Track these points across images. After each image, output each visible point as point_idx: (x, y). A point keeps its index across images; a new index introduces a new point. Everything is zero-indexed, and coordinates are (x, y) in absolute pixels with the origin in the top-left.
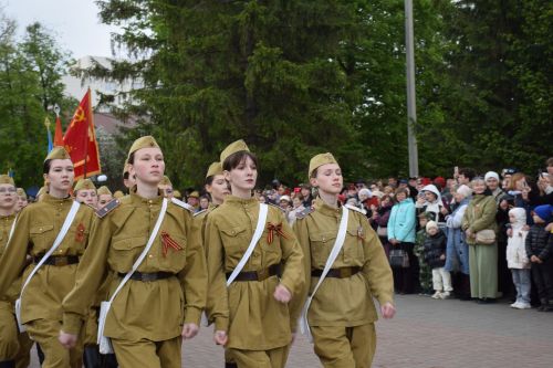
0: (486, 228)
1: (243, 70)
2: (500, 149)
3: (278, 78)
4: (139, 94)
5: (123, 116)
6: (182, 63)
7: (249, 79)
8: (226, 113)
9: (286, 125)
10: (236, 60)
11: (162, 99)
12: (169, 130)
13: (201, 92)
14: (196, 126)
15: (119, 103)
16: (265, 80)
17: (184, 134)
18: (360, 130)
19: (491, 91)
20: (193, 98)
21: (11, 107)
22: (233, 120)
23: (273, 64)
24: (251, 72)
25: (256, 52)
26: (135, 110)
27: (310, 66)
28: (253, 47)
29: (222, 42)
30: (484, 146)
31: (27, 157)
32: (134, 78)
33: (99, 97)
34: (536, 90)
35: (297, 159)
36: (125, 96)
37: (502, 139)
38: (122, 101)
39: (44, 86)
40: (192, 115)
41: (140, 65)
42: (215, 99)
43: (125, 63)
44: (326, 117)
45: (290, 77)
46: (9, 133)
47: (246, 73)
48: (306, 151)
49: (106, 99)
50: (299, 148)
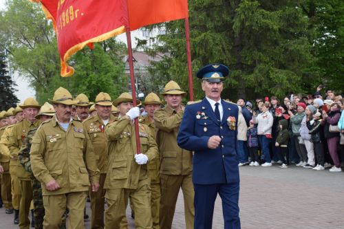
1: (232, 18)
3: (257, 22)
4: (161, 38)
5: (152, 53)
7: (237, 24)
8: (220, 48)
9: (262, 55)
10: (228, 12)
11: (177, 40)
12: (182, 61)
13: (203, 34)
14: (200, 58)
15: (150, 45)
16: (247, 24)
17: (192, 63)
18: (318, 56)
20: (198, 39)
22: (225, 53)
23: (253, 13)
24: (238, 19)
25: (241, 5)
26: (161, 49)
27: (279, 12)
28: (239, 2)
31: (94, 82)
32: (159, 27)
33: (137, 42)
35: (270, 79)
36: (153, 40)
38: (152, 44)
40: (197, 52)
42: (214, 40)
44: (291, 48)
45: (265, 21)
46: (82, 68)
47: (234, 20)
48: (276, 73)
49: (142, 43)
50: (272, 71)
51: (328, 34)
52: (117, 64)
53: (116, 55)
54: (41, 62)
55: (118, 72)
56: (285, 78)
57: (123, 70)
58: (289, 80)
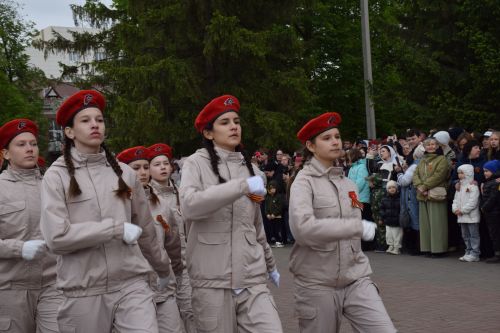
0: (438, 185)
1: (202, 39)
2: (451, 109)
3: (236, 46)
4: (99, 64)
5: (86, 86)
6: (142, 34)
7: (208, 47)
8: (186, 81)
9: (244, 91)
10: (194, 29)
11: (123, 70)
12: (131, 99)
13: (161, 61)
14: (158, 95)
15: (82, 74)
16: (223, 49)
17: (146, 102)
18: (318, 93)
19: (442, 53)
20: (154, 68)
22: (193, 88)
23: (230, 32)
24: (210, 41)
25: (213, 21)
26: (98, 80)
27: (266, 33)
28: (211, 16)
29: (179, 13)
30: (437, 106)
32: (96, 48)
33: (62, 69)
34: (486, 50)
35: (256, 125)
37: (454, 98)
38: (85, 72)
39: (8, 58)
40: (154, 85)
41: (101, 36)
42: (177, 68)
43: (86, 34)
44: (283, 83)
45: (247, 45)
47: (204, 42)
48: (265, 116)
49: (69, 71)
50: (258, 114)
51: (330, 63)
52: (30, 100)
53: (30, 87)
55: (32, 113)
56: (277, 123)
57: (40, 110)
58: (282, 125)
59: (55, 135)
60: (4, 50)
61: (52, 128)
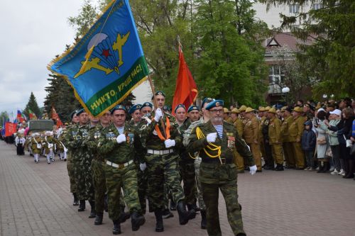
4: (315, 14)
5: (302, 35)
11: (338, 16)
15: (300, 24)
21: (212, 33)
26: (315, 29)
31: (225, 74)
33: (282, 20)
38: (302, 22)
39: (238, 13)
46: (210, 55)
49: (288, 21)
52: (255, 49)
53: (254, 38)
54: (162, 49)
55: (255, 60)
57: (262, 58)
59: (274, 79)
60: (235, 8)
61: (271, 73)
